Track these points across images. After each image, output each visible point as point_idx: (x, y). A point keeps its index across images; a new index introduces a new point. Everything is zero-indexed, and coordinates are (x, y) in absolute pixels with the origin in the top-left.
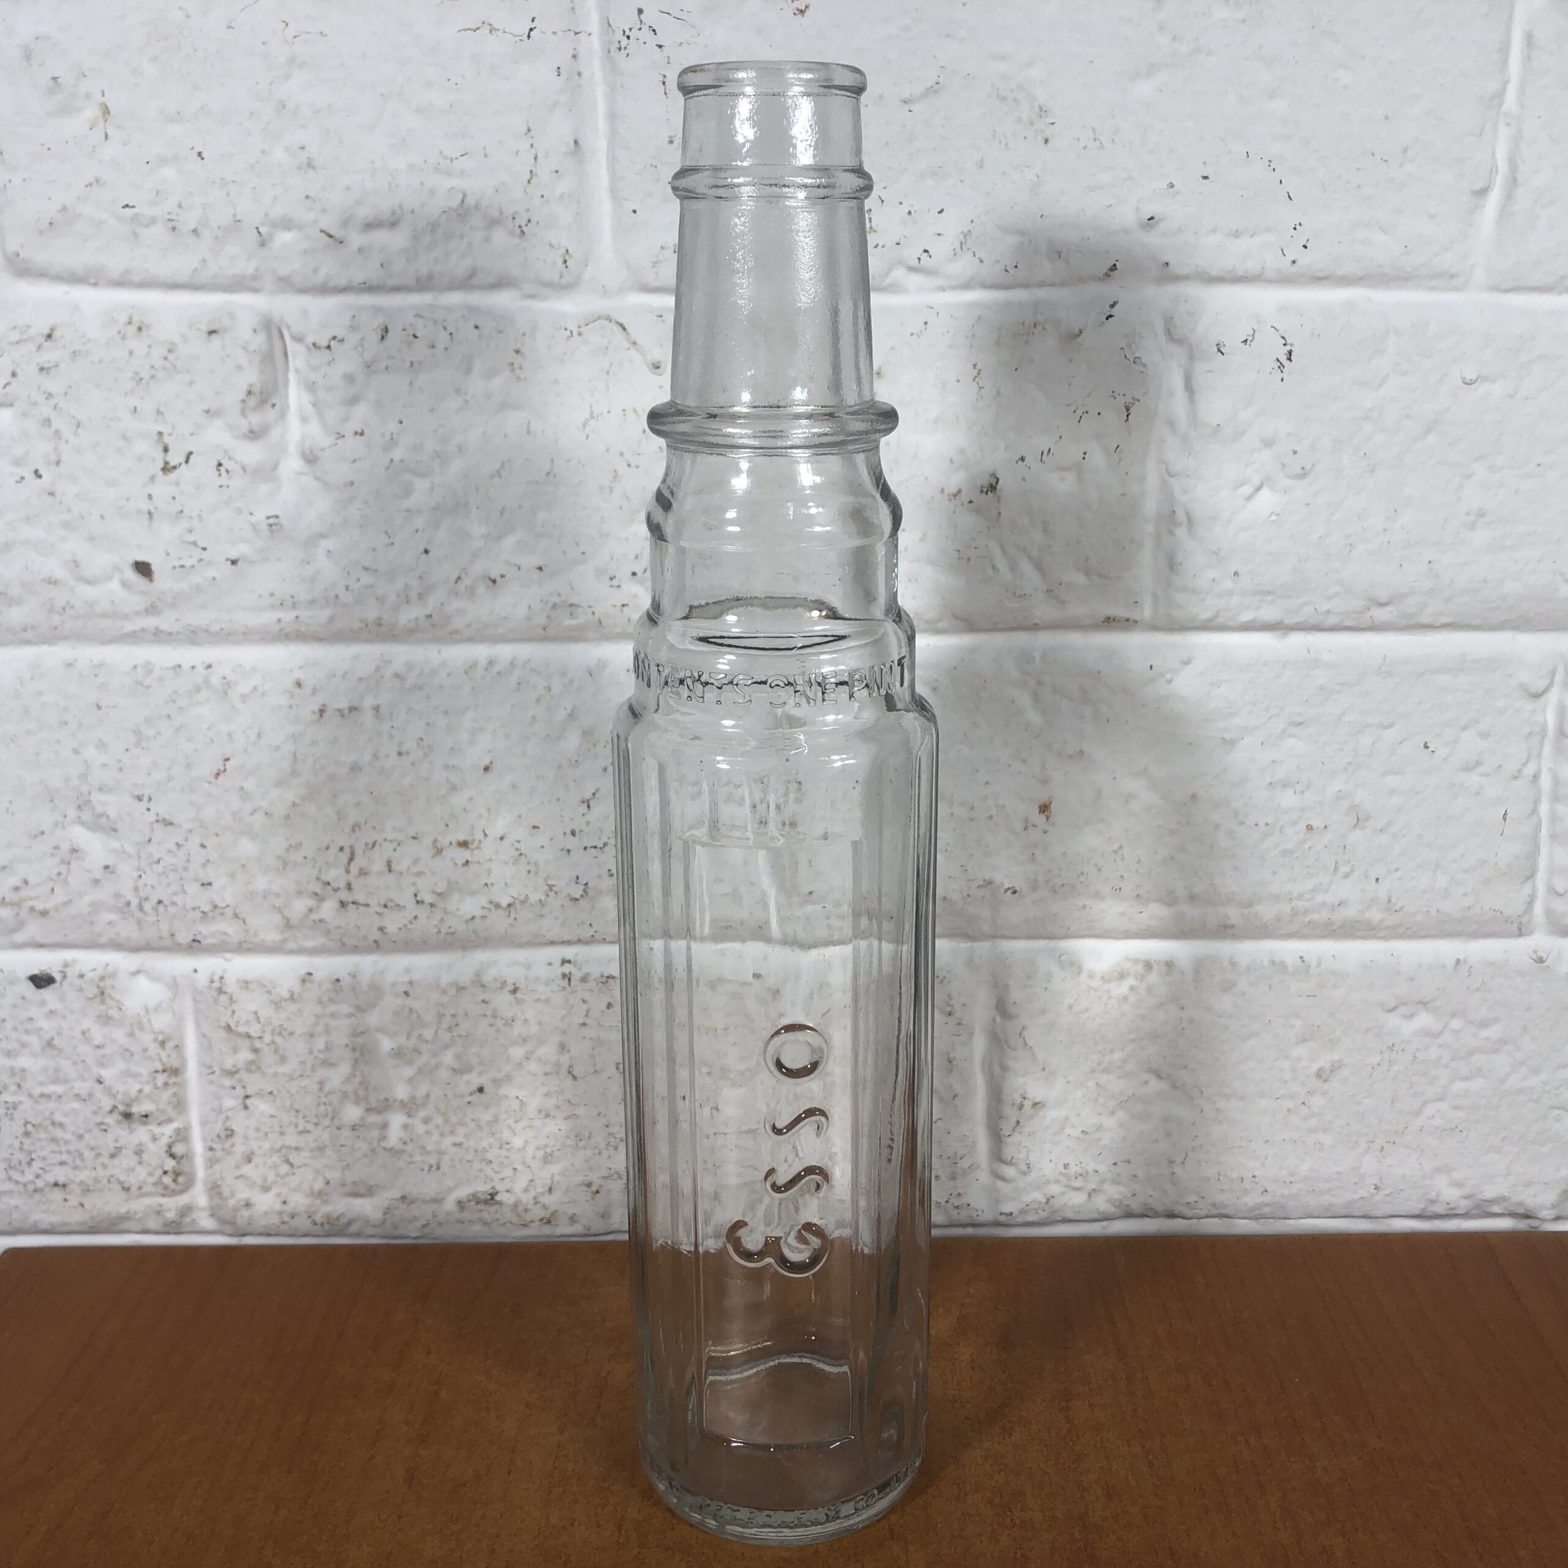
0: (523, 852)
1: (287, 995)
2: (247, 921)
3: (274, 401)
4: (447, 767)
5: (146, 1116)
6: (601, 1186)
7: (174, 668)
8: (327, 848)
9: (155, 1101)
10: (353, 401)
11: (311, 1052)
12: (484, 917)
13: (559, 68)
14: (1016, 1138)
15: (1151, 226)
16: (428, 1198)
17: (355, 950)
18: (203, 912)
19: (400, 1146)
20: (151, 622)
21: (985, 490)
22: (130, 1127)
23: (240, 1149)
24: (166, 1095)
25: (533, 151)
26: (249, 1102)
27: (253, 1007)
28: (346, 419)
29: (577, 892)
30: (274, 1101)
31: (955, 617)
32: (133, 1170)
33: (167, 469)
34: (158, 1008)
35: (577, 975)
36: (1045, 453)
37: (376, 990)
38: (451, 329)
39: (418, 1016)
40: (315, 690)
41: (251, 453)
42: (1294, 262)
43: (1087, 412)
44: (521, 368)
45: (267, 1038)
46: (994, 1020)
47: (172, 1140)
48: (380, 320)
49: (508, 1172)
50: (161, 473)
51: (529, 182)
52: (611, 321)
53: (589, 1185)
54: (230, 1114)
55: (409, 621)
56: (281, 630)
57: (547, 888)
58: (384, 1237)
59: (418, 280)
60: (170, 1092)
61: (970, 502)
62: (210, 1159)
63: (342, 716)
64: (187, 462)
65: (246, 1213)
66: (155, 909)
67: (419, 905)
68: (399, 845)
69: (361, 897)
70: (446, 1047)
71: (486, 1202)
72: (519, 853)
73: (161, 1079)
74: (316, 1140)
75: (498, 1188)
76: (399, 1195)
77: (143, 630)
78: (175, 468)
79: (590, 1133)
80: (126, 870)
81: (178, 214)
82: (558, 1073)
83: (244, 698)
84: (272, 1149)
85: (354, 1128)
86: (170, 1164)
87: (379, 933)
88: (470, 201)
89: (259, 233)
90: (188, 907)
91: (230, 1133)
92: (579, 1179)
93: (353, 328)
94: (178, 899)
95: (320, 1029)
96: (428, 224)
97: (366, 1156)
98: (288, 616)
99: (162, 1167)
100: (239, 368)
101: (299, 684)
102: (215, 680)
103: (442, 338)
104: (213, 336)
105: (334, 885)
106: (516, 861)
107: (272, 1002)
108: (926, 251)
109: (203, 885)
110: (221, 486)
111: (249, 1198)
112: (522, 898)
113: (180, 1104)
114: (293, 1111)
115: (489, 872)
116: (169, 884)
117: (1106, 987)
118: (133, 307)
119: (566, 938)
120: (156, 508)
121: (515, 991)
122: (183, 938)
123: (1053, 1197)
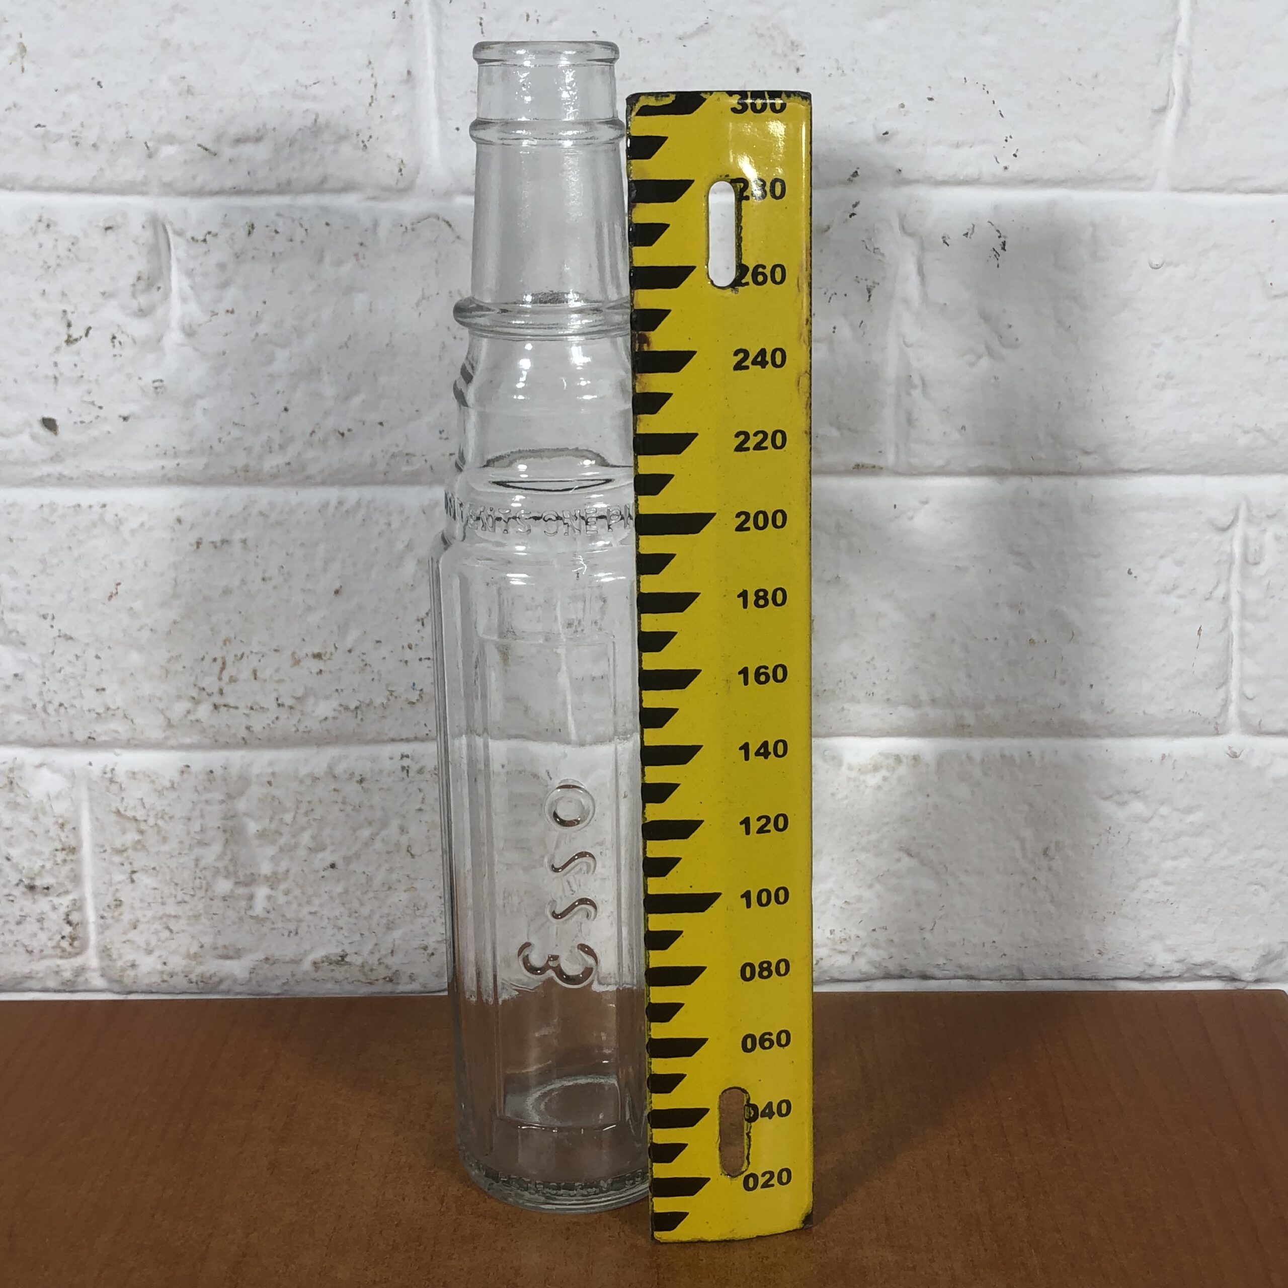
0: (368, 663)
1: (168, 785)
2: (135, 721)
3: (159, 285)
4: (303, 591)
5: (48, 888)
6: (435, 949)
7: (74, 507)
8: (203, 659)
9: (56, 877)
10: (225, 285)
11: (188, 833)
12: (334, 718)
13: (394, 12)
15: (886, 140)
16: (287, 959)
17: (226, 746)
18: (98, 714)
19: (265, 915)
20: (55, 469)
22: (34, 899)
23: (127, 917)
24: (65, 870)
25: (373, 80)
26: (135, 876)
27: (139, 795)
28: (219, 300)
29: (414, 697)
30: (157, 876)
32: (35, 935)
33: (70, 341)
34: (58, 797)
35: (414, 768)
37: (244, 780)
38: (306, 226)
39: (280, 803)
40: (192, 526)
41: (141, 328)
42: (1006, 168)
43: (836, 294)
44: (365, 258)
45: (152, 821)
47: (69, 909)
48: (247, 219)
49: (357, 937)
50: (64, 344)
51: (370, 105)
52: (439, 219)
53: (425, 948)
54: (118, 887)
55: (272, 468)
56: (164, 476)
57: (388, 693)
58: (249, 994)
59: (279, 185)
60: (68, 867)
62: (101, 926)
63: (216, 547)
64: (87, 335)
65: (131, 973)
66: (56, 711)
67: (281, 708)
68: (263, 656)
69: (231, 701)
70: (303, 829)
71: (337, 963)
72: (364, 663)
73: (60, 856)
74: (191, 910)
75: (348, 951)
76: (262, 957)
77: (49, 475)
78: (76, 340)
79: (426, 903)
80: (33, 677)
81: (81, 132)
82: (398, 851)
83: (133, 532)
84: (154, 918)
85: (224, 899)
86: (68, 930)
87: (246, 732)
88: (322, 120)
89: (148, 147)
90: (85, 709)
91: (119, 903)
92: (417, 943)
93: (225, 225)
94: (77, 702)
95: (197, 813)
96: (287, 139)
97: (234, 923)
98: (170, 464)
99: (60, 933)
100: (131, 257)
101: (179, 521)
102: (109, 518)
103: (299, 233)
104: (109, 231)
105: (209, 690)
106: (362, 670)
107: (155, 790)
109: (97, 690)
110: (115, 356)
111: (135, 961)
112: (367, 701)
113: (76, 879)
114: (173, 884)
115: (339, 679)
116: (69, 690)
117: (862, 778)
118: (43, 208)
119: (405, 736)
120: (61, 374)
121: (361, 781)
122: (81, 736)
123: (822, 959)
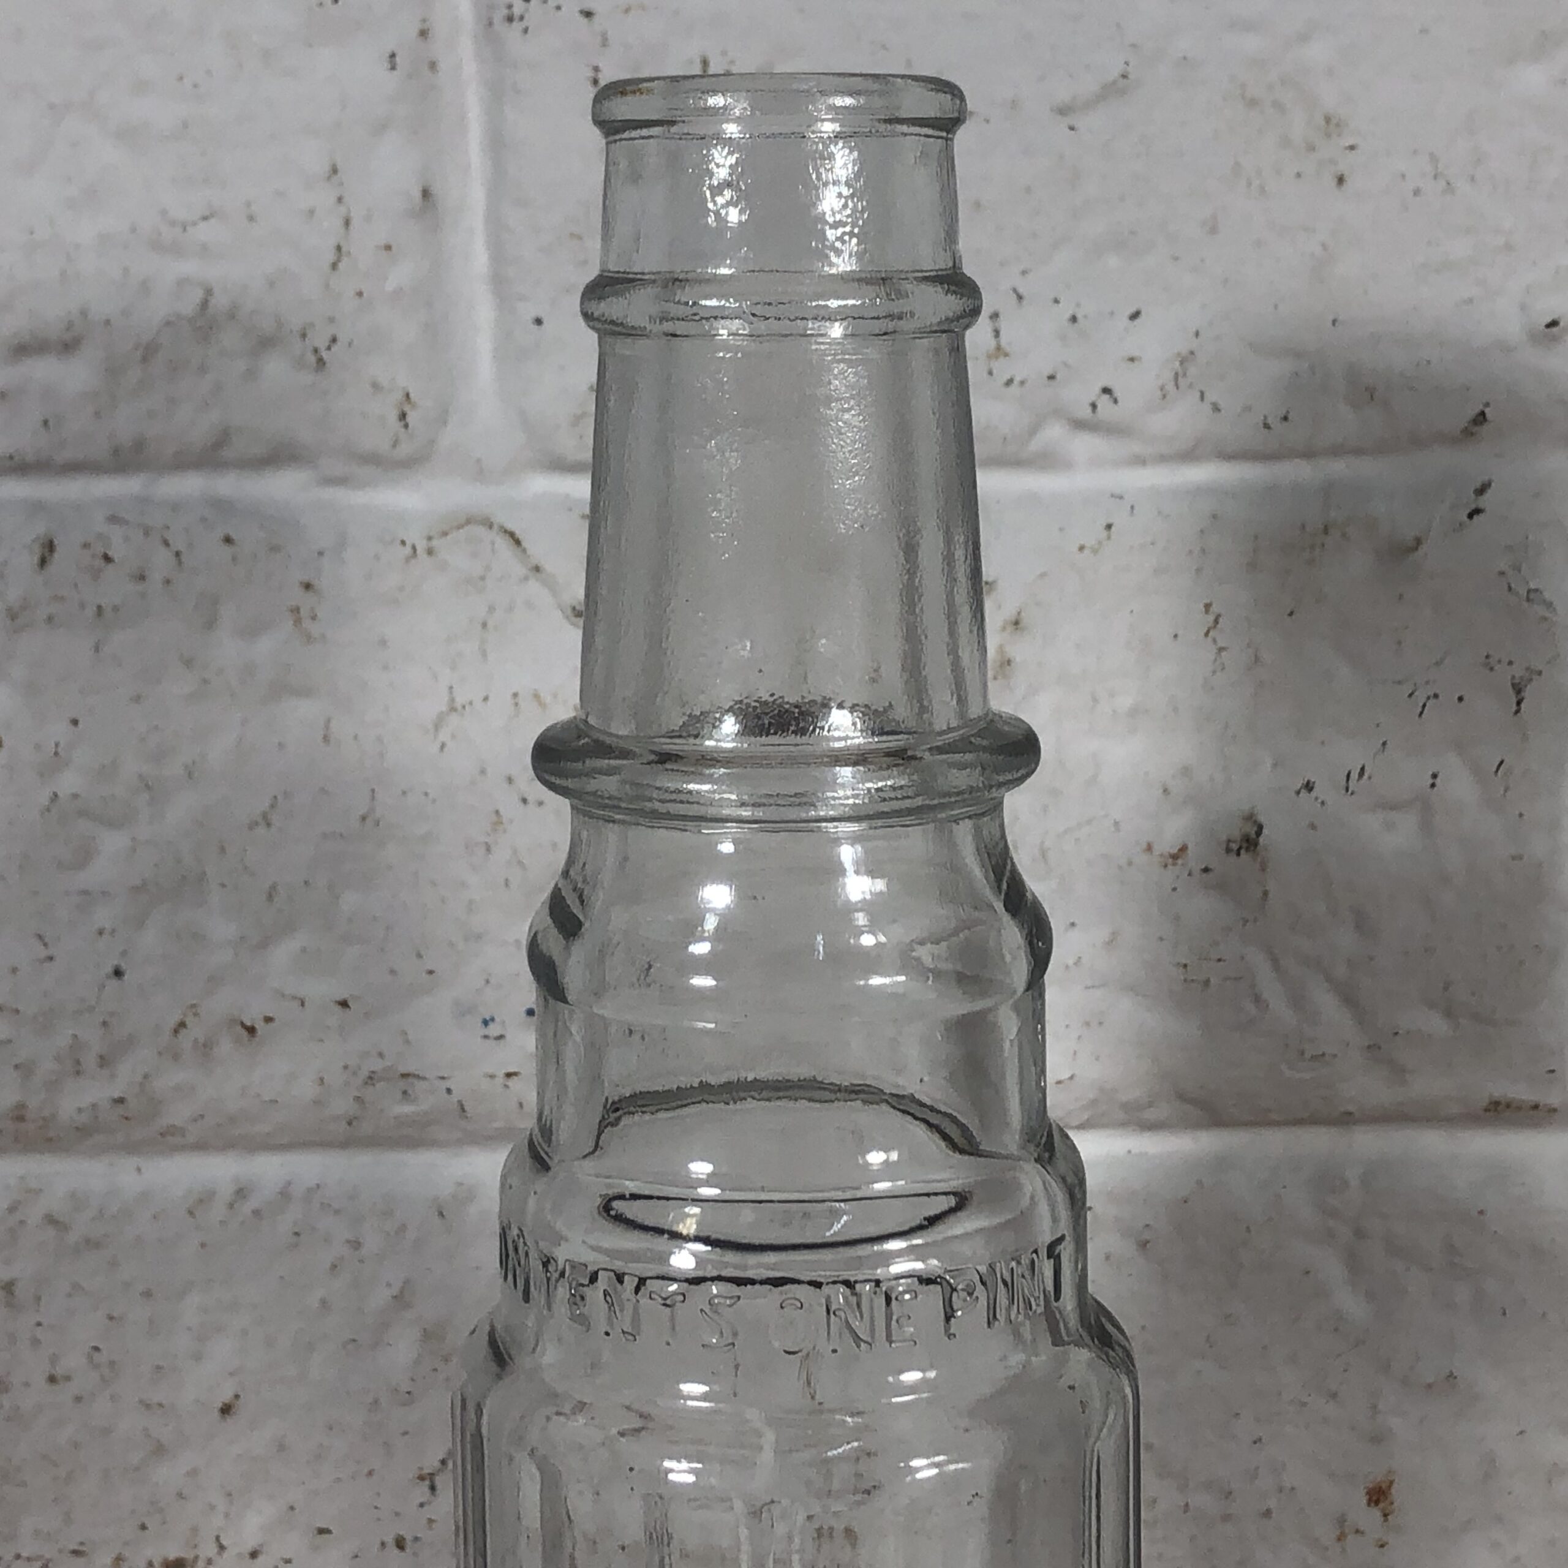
4: (146, 1405)
13: (393, 55)
15: (1555, 339)
21: (1235, 847)
25: (343, 210)
31: (1182, 1097)
36: (1355, 775)
38: (178, 544)
43: (1436, 696)
44: (314, 618)
48: (40, 528)
51: (335, 266)
52: (491, 526)
55: (80, 1110)
59: (116, 451)
61: (1206, 870)
88: (220, 301)
96: (137, 346)
103: (162, 559)
108: (1106, 391)
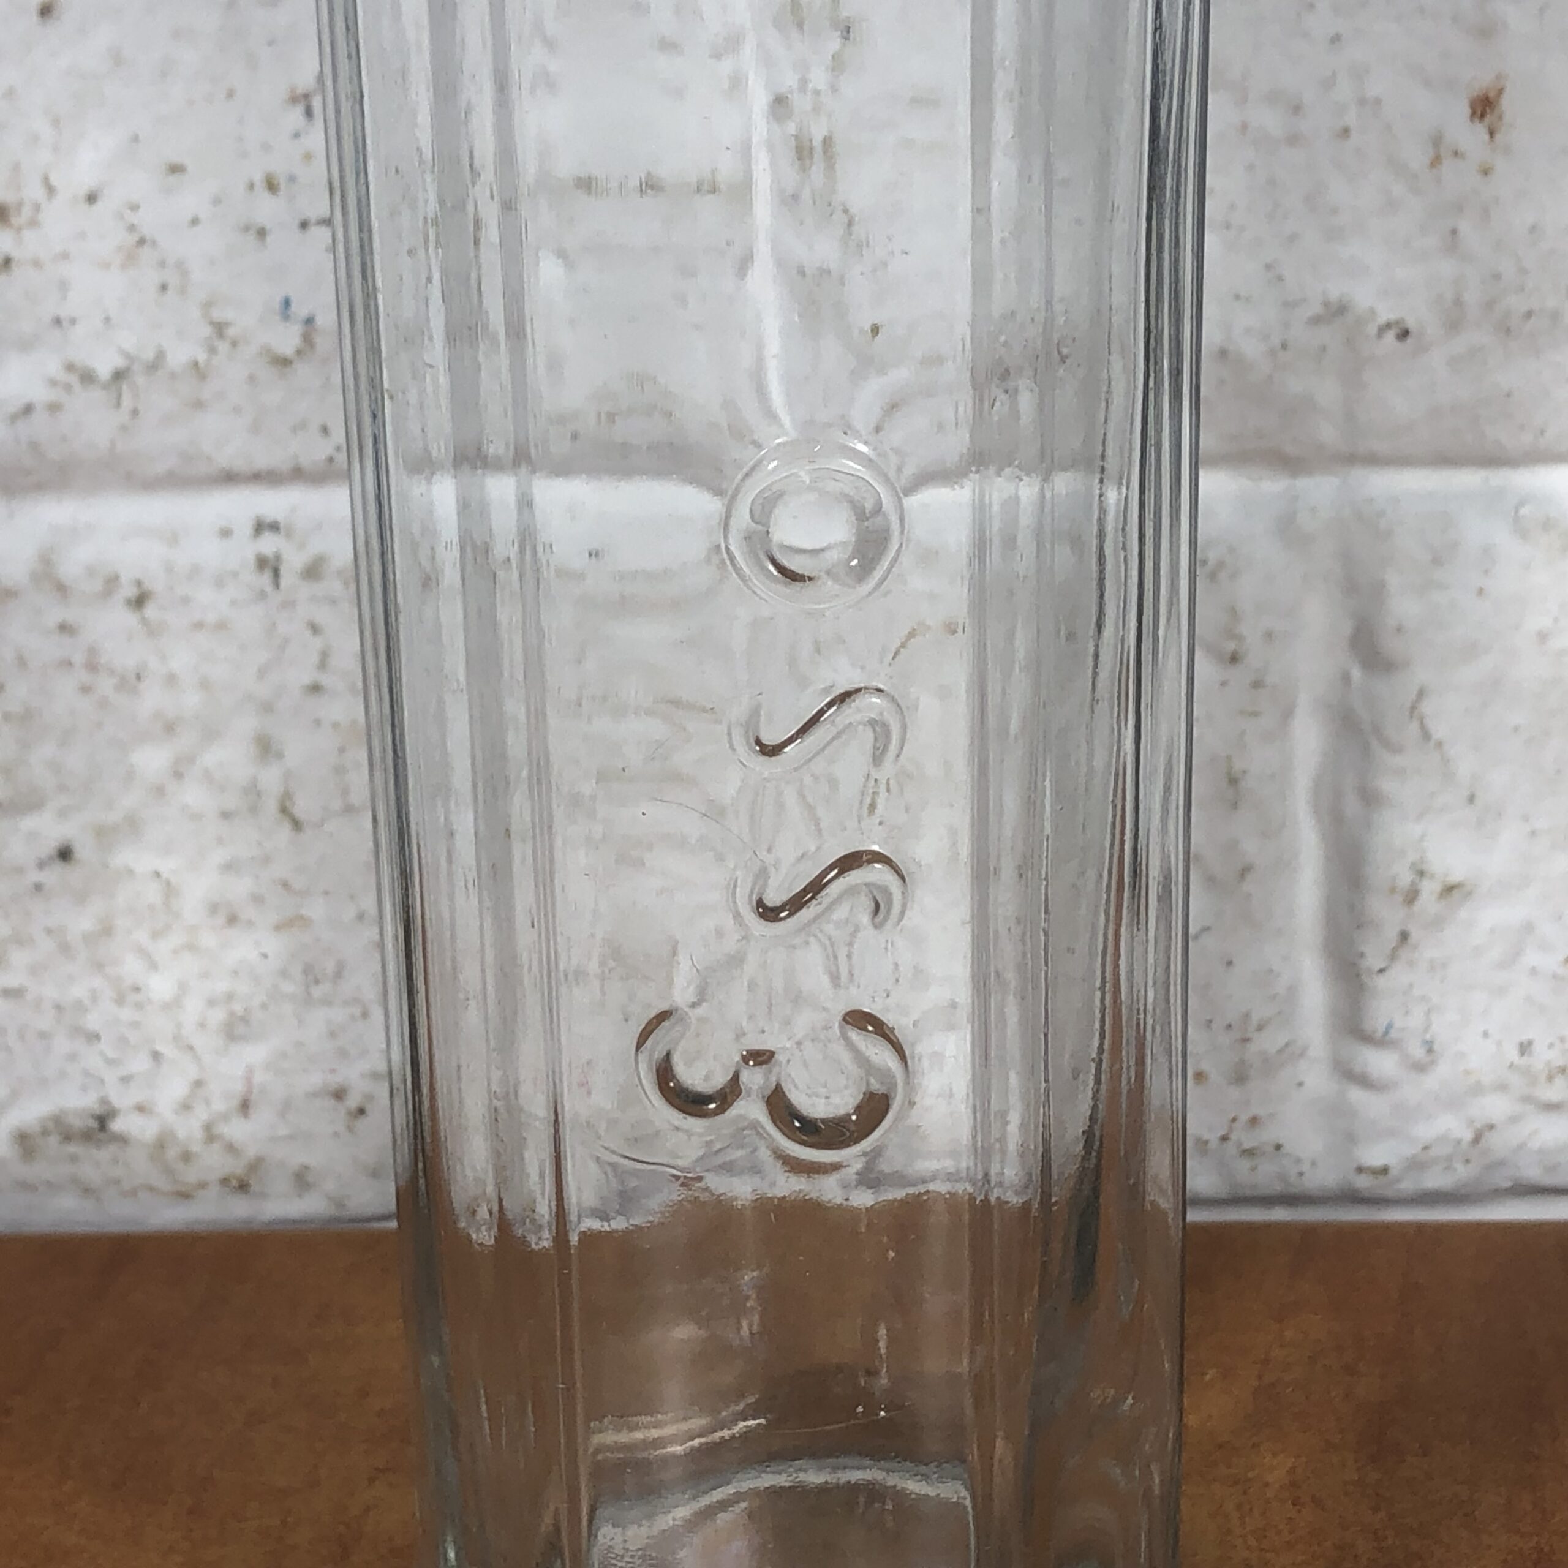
0: (147, 234)
6: (369, 1097)
12: (54, 408)
14: (1399, 976)
29: (287, 340)
35: (294, 560)
46: (1346, 678)
49: (139, 1064)
53: (339, 1094)
57: (210, 330)
71: (87, 1137)
72: (136, 236)
75: (116, 1101)
79: (340, 964)
82: (254, 810)
92: (316, 1079)
106: (130, 259)
112: (149, 355)
115: (63, 286)
119: (263, 460)
121: (139, 601)
123: (1491, 1127)
